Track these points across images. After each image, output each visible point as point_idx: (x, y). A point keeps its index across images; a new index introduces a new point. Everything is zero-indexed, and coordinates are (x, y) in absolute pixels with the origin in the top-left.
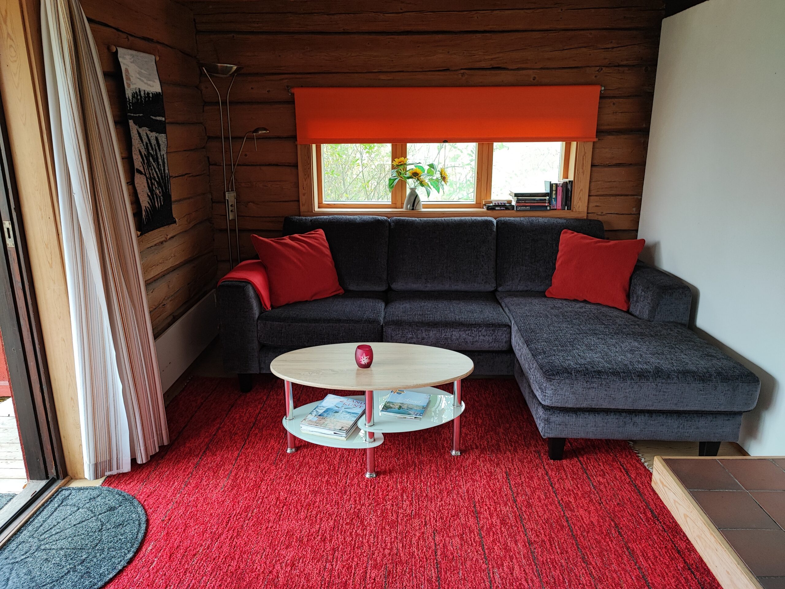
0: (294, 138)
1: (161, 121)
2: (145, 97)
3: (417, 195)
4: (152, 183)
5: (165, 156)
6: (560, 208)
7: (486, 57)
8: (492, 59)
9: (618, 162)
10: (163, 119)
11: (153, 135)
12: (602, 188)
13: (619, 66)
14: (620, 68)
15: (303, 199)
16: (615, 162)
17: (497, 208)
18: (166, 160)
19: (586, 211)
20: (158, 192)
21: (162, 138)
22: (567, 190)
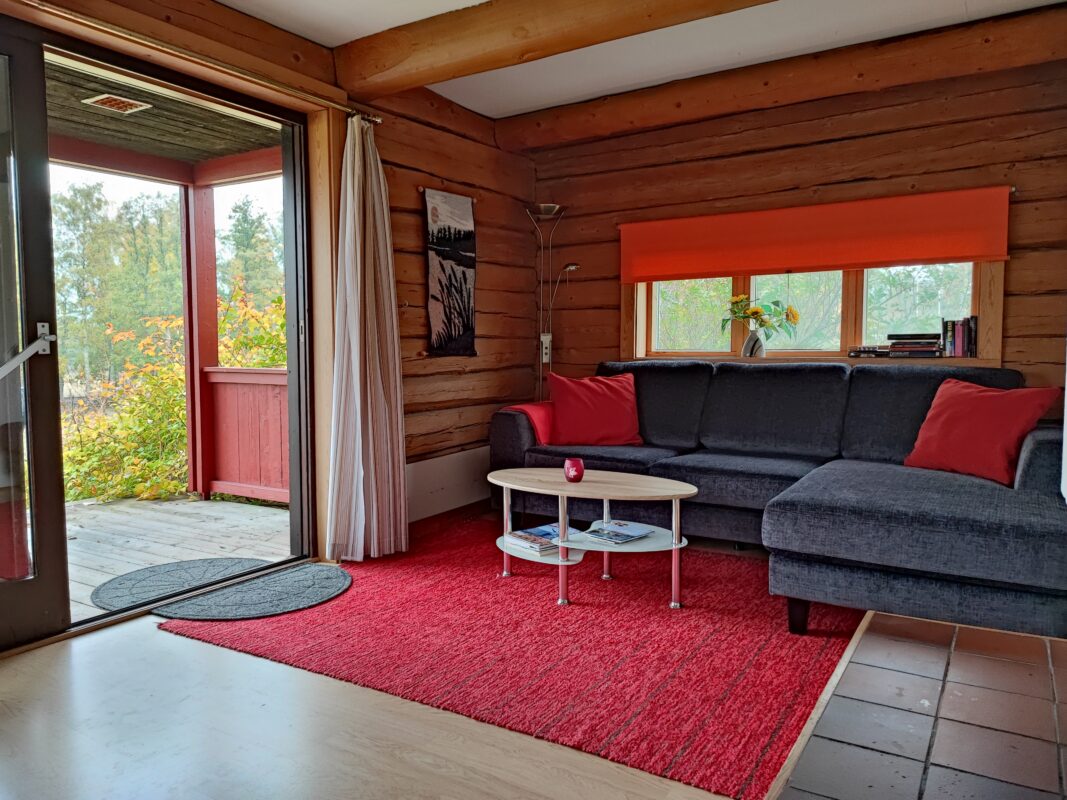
0: (618, 278)
1: (471, 257)
2: (455, 234)
3: (758, 339)
4: (450, 312)
5: (472, 290)
6: (960, 354)
9: (1051, 288)
10: (473, 255)
11: (459, 270)
12: (1027, 326)
13: (1042, 158)
14: (1043, 161)
15: (623, 344)
16: (1044, 288)
17: (862, 355)
18: (472, 294)
19: (999, 356)
20: (457, 321)
21: (470, 273)
22: (970, 329)
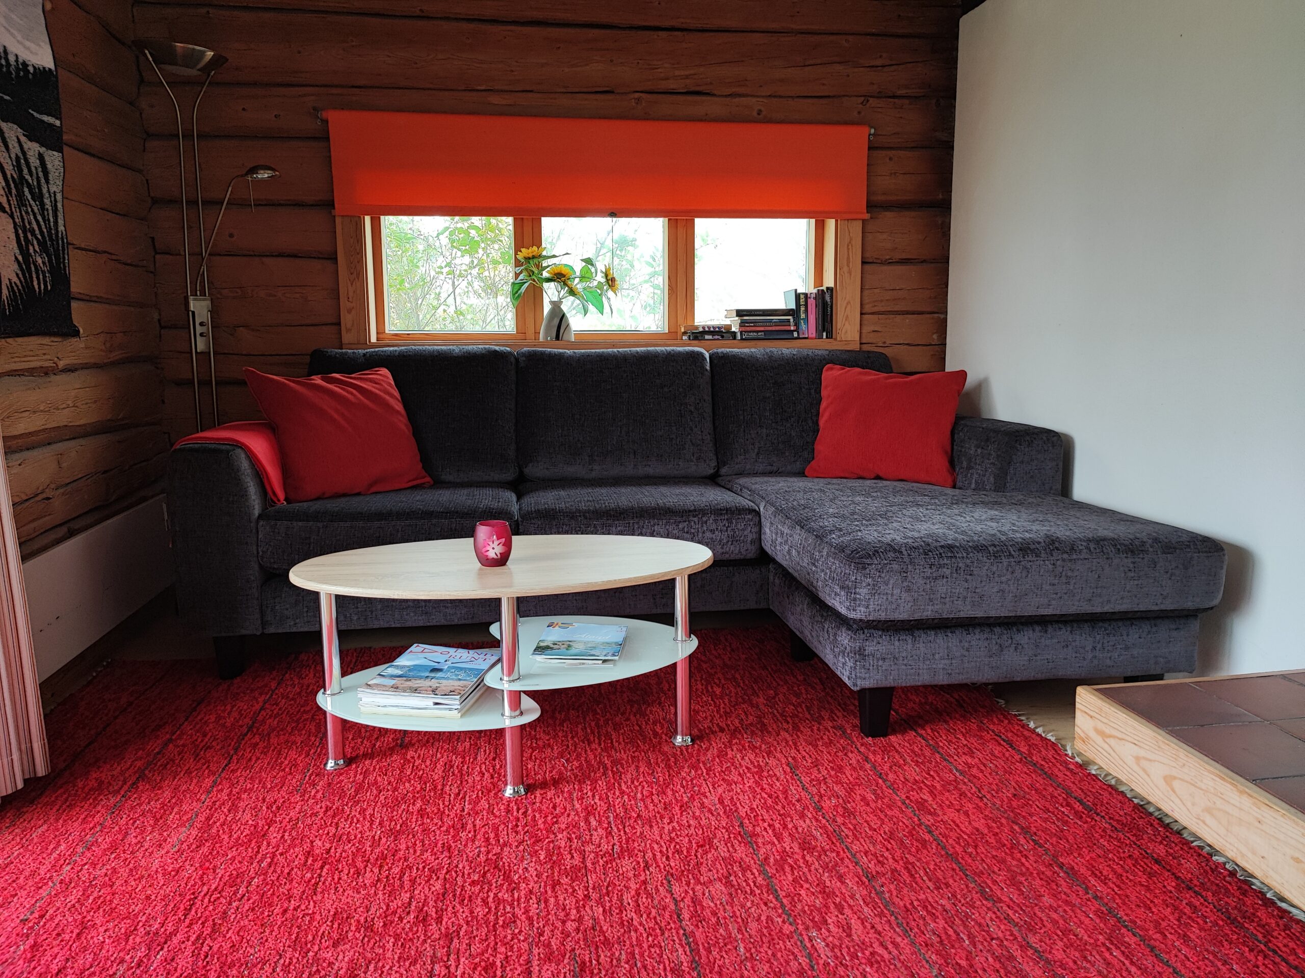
0: (331, 204)
1: (51, 125)
2: (17, 68)
3: (564, 315)
4: (26, 237)
5: (59, 197)
6: (814, 335)
7: (677, 73)
8: (687, 77)
9: (904, 256)
10: (58, 123)
11: (33, 148)
12: (882, 301)
13: (894, 97)
14: (896, 100)
15: (347, 319)
16: (898, 256)
17: (707, 337)
18: (59, 205)
19: (858, 338)
20: (39, 260)
21: (54, 159)
22: (824, 304)
